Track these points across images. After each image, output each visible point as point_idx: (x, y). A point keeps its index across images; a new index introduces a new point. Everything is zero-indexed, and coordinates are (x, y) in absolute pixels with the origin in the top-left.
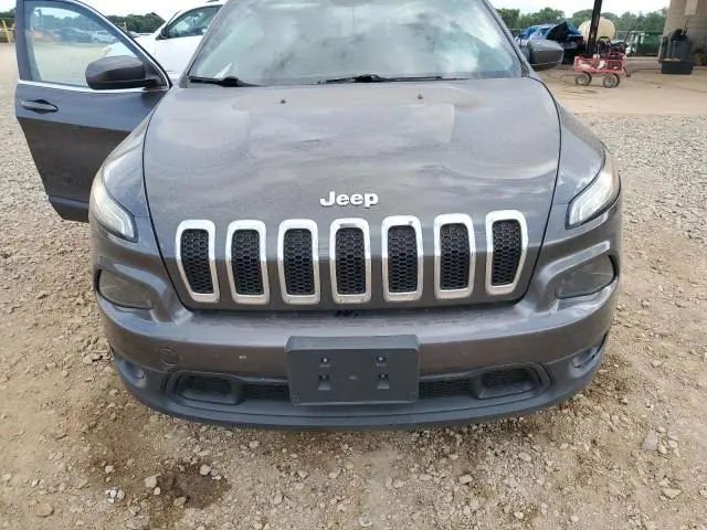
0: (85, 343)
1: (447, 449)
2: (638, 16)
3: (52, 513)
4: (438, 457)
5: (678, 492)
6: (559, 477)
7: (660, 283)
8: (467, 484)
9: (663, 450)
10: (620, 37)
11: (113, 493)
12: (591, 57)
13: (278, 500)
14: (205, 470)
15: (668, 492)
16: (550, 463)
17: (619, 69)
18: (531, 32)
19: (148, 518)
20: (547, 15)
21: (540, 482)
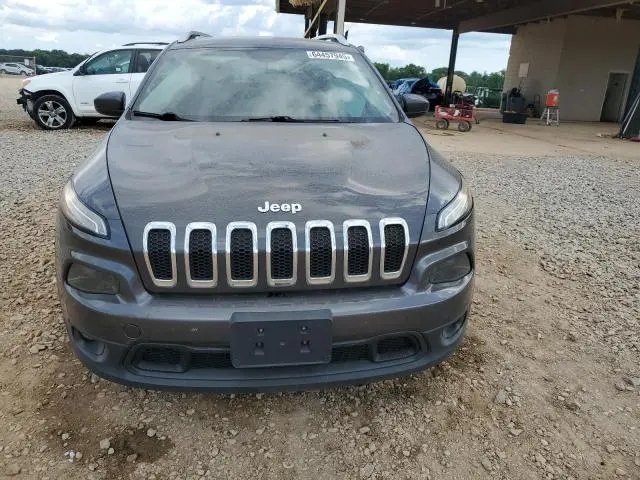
0: (30, 336)
1: (349, 409)
2: (483, 75)
3: (20, 472)
4: (342, 415)
5: (520, 431)
6: (435, 425)
7: (505, 283)
8: (366, 434)
9: (510, 403)
10: (470, 91)
11: (72, 454)
12: (448, 107)
13: (215, 452)
14: (151, 433)
15: (513, 431)
16: (428, 416)
17: (471, 117)
18: (400, 83)
19: (105, 472)
20: (412, 71)
21: (421, 429)
